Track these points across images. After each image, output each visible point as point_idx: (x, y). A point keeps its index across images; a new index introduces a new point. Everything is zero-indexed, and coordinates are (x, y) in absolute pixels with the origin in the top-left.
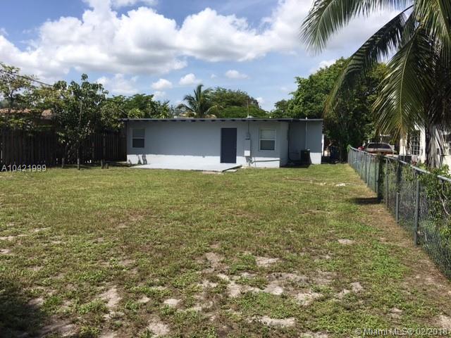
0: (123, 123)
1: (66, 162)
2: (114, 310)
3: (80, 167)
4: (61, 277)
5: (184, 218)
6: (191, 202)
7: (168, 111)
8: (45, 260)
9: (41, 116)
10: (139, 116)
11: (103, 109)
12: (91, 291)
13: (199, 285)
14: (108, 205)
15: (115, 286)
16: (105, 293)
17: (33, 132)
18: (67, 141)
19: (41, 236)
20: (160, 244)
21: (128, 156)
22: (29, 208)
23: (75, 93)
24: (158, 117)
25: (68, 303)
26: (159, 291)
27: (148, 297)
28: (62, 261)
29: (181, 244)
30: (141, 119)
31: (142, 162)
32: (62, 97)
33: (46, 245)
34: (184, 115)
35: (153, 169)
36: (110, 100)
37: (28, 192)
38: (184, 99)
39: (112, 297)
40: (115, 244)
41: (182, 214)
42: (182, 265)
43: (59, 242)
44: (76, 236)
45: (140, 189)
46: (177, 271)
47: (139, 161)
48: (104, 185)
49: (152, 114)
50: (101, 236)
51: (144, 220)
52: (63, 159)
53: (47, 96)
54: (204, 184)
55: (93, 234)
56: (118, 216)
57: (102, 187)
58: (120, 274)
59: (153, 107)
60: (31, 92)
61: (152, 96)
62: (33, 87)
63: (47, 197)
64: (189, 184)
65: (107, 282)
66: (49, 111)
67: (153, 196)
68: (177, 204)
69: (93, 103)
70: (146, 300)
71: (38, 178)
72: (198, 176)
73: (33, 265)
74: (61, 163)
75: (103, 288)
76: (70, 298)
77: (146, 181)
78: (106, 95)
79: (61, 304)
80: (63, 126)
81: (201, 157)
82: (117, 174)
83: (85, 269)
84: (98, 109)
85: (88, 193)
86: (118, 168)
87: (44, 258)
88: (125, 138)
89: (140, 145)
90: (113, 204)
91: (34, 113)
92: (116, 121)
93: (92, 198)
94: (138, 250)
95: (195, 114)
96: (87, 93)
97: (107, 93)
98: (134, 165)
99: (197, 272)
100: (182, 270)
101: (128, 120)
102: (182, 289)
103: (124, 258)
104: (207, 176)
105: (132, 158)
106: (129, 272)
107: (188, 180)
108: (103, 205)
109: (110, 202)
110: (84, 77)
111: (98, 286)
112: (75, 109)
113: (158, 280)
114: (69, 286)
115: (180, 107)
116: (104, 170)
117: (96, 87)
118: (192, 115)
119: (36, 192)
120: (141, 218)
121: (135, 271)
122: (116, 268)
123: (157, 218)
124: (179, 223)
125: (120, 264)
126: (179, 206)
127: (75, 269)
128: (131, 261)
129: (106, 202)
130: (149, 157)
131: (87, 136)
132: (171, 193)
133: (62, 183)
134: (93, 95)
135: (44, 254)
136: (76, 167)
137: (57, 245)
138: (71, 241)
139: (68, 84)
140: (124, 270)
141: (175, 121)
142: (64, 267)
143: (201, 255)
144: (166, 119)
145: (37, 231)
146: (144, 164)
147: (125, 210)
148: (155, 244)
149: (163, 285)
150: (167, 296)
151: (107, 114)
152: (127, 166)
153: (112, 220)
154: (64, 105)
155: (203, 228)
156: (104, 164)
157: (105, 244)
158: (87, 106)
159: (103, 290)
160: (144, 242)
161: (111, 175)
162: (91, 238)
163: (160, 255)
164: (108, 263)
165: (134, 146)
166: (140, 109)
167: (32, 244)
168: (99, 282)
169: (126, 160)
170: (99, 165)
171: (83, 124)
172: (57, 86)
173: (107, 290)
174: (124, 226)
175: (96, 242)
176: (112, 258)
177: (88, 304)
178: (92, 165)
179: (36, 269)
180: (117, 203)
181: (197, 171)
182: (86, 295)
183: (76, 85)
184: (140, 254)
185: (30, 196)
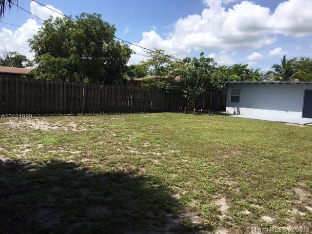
0: (225, 85)
1: (187, 110)
2: (225, 213)
3: (195, 114)
4: (189, 183)
5: (273, 157)
6: (277, 146)
7: (259, 76)
8: (179, 171)
9: (174, 80)
10: (236, 80)
11: (213, 76)
12: (209, 197)
13: (289, 211)
14: (215, 140)
15: (225, 198)
16: (218, 201)
17: (169, 90)
18: (188, 96)
19: (175, 155)
20: (255, 174)
21: (227, 108)
22: (167, 137)
23: (195, 65)
24: (251, 81)
25: (194, 201)
26: (257, 208)
27: (249, 211)
28: (189, 173)
29: (272, 177)
30: (238, 82)
31: (236, 112)
32: (187, 68)
33: (179, 161)
34: (272, 79)
35: (245, 118)
36: (217, 69)
37: (166, 127)
38: (272, 67)
39: (223, 205)
40: (223, 168)
41: (271, 154)
42: (275, 193)
43: (186, 161)
44: (196, 158)
45: (236, 132)
46: (271, 196)
47: (235, 112)
48: (211, 127)
49: (246, 79)
50: (213, 161)
51: (242, 155)
52: (185, 108)
53: (179, 67)
54: (288, 133)
55: (207, 159)
56: (223, 149)
57: (210, 128)
58: (227, 190)
59: (247, 73)
60: (170, 65)
61: (247, 65)
62: (171, 62)
63: (177, 131)
64: (275, 132)
65: (219, 193)
66: (179, 77)
67: (247, 138)
68: (266, 146)
69: (206, 72)
70: (248, 212)
71: (171, 119)
72: (282, 127)
73: (172, 173)
74: (184, 110)
75: (216, 197)
76: (196, 199)
77: (241, 127)
78: (215, 65)
79: (190, 201)
80: (187, 87)
81: (285, 112)
82: (220, 120)
83: (204, 181)
84: (209, 75)
85: (201, 131)
86: (220, 116)
87: (178, 169)
88: (226, 95)
89: (236, 101)
90: (218, 140)
91: (170, 78)
92: (221, 84)
93: (204, 135)
94: (239, 176)
95: (281, 78)
96: (203, 64)
97: (216, 64)
98: (231, 115)
99: (288, 201)
100: (275, 197)
101: (229, 83)
102: (275, 211)
103: (230, 179)
104: (290, 127)
105: (230, 110)
106: (233, 190)
107: (274, 128)
108: (212, 140)
109: (216, 138)
110: (202, 54)
111: (213, 195)
112: (195, 75)
113: (255, 200)
114: (195, 191)
115: (269, 73)
116: (211, 116)
117: (208, 60)
118: (278, 79)
119: (170, 127)
120: (239, 152)
121: (238, 190)
122: (225, 185)
123: (251, 154)
124: (270, 160)
125: (227, 183)
126: (268, 148)
127: (198, 180)
128: (234, 182)
129: (213, 138)
130: (242, 110)
131: (201, 93)
132: (261, 137)
133: (185, 123)
134: (206, 66)
135: (178, 167)
136: (193, 113)
137: (185, 163)
138: (193, 161)
139: (192, 59)
140: (230, 188)
141: (265, 83)
142: (190, 177)
143: (290, 188)
144: (257, 82)
145: (173, 151)
146: (238, 114)
147: (227, 146)
148: (252, 173)
149: (260, 205)
150: (263, 213)
151: (215, 79)
152: (226, 115)
153: (219, 151)
154: (188, 73)
155: (290, 167)
156: (211, 112)
157: (216, 167)
158: (202, 73)
159: (217, 198)
160: (243, 170)
161: (215, 120)
162: (206, 162)
163: (256, 182)
164: (218, 180)
165: (231, 101)
166: (238, 75)
167: (171, 159)
168: (214, 192)
169: (225, 110)
170: (207, 113)
171: (199, 85)
172: (185, 61)
173: (219, 199)
174: (227, 157)
175: (210, 165)
176: (221, 178)
177: (207, 206)
178: (203, 113)
179: (174, 176)
180: (221, 140)
181: (281, 122)
182: (206, 199)
183: (196, 60)
184: (241, 179)
185: (167, 130)
